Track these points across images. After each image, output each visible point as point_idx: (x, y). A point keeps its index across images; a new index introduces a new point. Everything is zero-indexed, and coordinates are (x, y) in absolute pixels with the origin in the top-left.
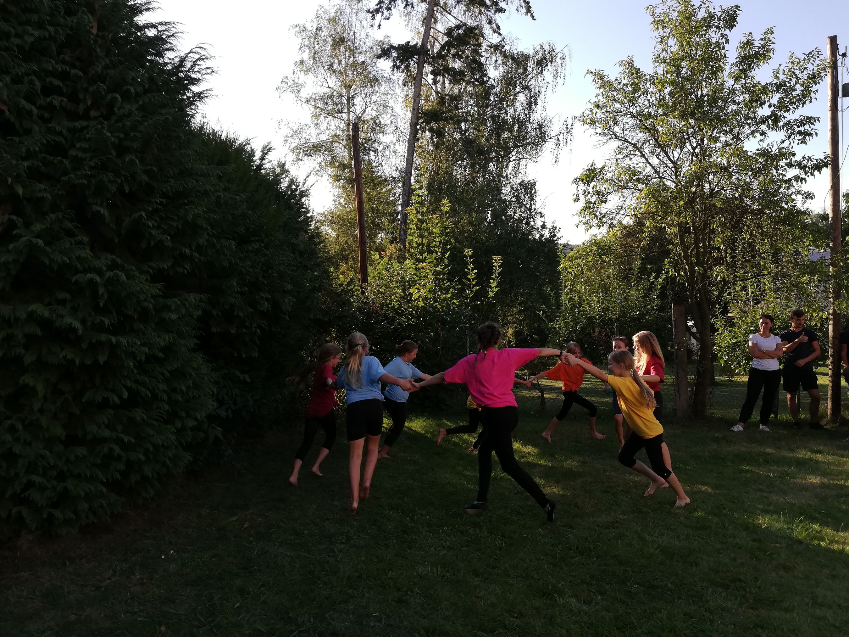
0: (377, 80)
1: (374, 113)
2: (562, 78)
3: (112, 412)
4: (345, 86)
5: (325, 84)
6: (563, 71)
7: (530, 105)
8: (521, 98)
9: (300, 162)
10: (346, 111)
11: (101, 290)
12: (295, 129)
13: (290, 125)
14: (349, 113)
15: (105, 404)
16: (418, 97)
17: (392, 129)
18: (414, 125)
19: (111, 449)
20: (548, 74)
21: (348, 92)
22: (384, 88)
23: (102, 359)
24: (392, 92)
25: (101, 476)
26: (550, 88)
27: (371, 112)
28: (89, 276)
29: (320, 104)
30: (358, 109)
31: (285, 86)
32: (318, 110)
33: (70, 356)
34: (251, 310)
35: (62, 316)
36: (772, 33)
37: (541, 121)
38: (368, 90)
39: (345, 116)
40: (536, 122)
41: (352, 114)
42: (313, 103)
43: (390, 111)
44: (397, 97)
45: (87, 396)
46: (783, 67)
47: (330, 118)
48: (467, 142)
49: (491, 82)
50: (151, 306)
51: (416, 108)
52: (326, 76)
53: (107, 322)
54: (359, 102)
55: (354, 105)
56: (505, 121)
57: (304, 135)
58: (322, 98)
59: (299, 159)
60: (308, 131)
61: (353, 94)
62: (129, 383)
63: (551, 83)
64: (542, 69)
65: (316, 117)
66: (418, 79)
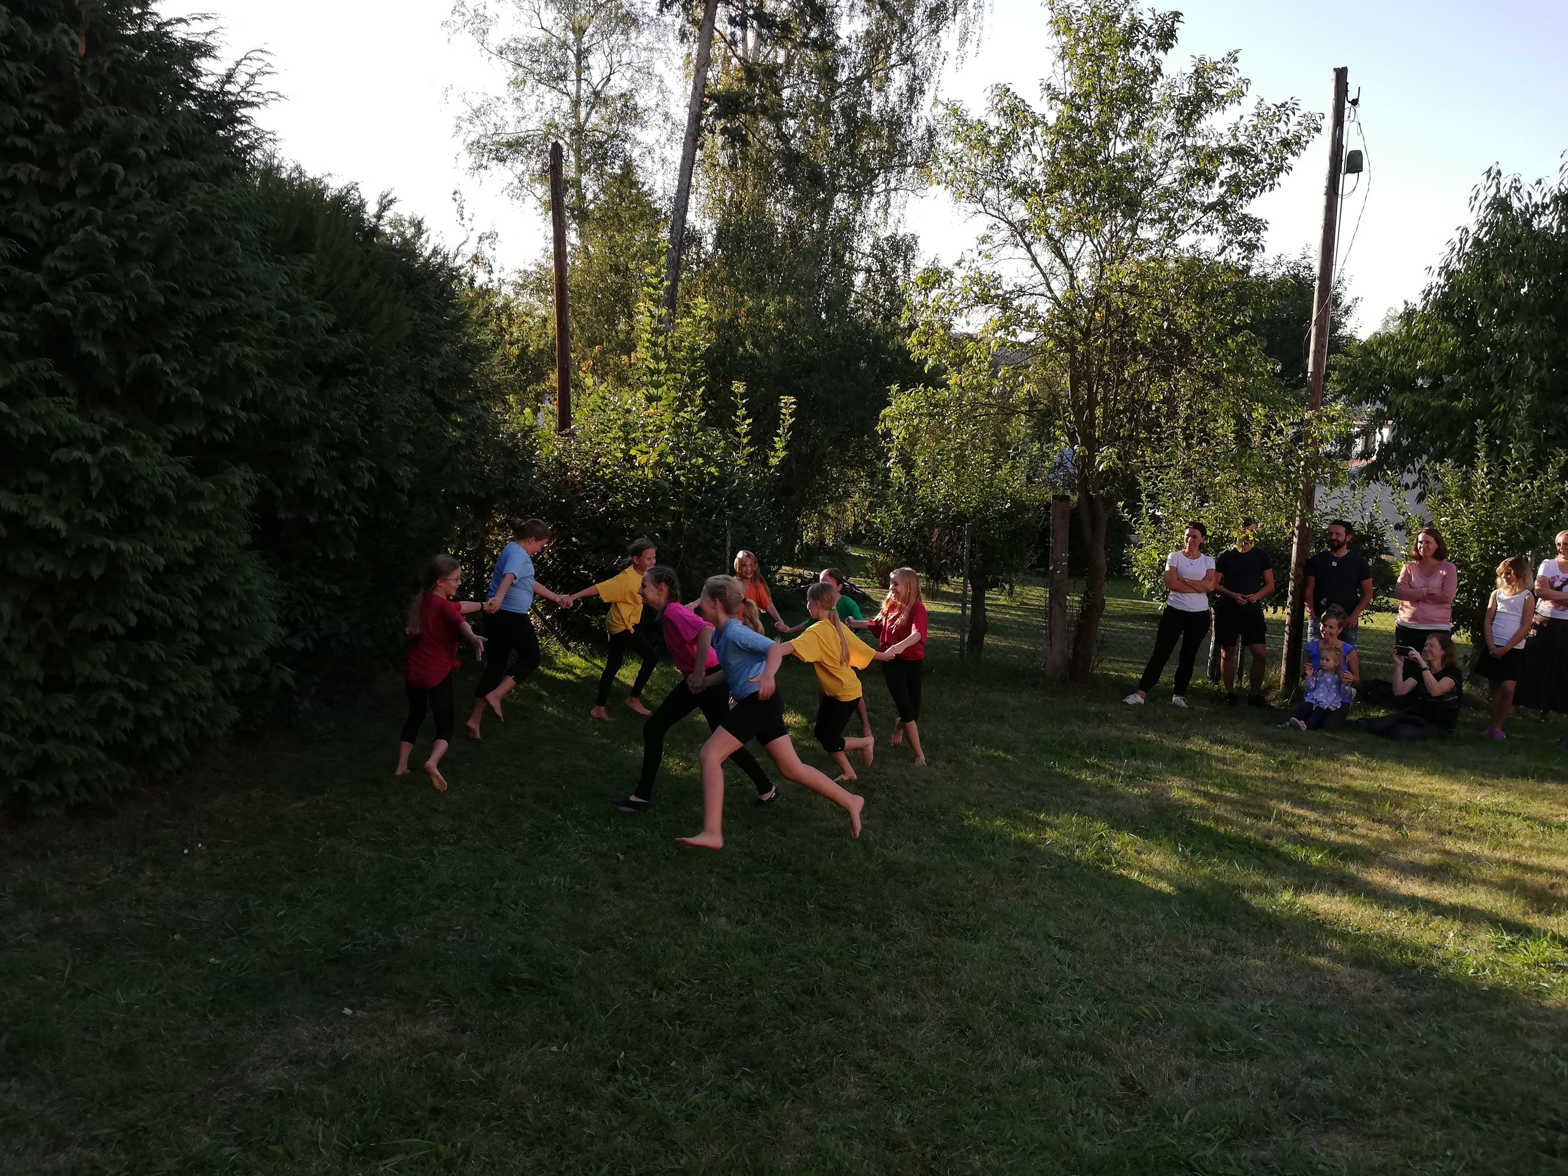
0: (635, 21)
1: (625, 86)
2: (975, 43)
3: (112, 644)
4: (574, 30)
5: (536, 23)
6: (978, 31)
7: (913, 91)
8: (899, 78)
9: (482, 171)
10: (573, 76)
11: (94, 474)
12: (476, 106)
13: (468, 98)
14: (579, 80)
15: (102, 634)
16: (703, 65)
17: (657, 118)
18: (696, 118)
19: (111, 698)
20: (949, 36)
21: (579, 40)
22: (646, 37)
23: (96, 572)
24: (661, 46)
25: (97, 736)
26: (951, 62)
27: (619, 84)
28: (76, 454)
29: (525, 61)
30: (596, 76)
31: (460, 20)
32: (520, 70)
33: (49, 567)
34: (341, 487)
35: (37, 510)
36: (1235, 60)
37: (933, 123)
38: (617, 38)
39: (572, 88)
40: (923, 125)
41: (584, 85)
42: (511, 58)
43: (656, 83)
44: (671, 56)
45: (77, 622)
46: (1245, 121)
47: (543, 88)
48: (791, 158)
49: (844, 42)
50: (170, 493)
51: (699, 86)
52: (537, 6)
53: (103, 519)
54: (597, 62)
55: (588, 68)
56: (866, 118)
57: (494, 119)
58: (530, 49)
59: (481, 166)
60: (501, 112)
61: (586, 46)
62: (137, 605)
63: (953, 54)
64: (938, 26)
65: (518, 84)
66: (705, 30)
